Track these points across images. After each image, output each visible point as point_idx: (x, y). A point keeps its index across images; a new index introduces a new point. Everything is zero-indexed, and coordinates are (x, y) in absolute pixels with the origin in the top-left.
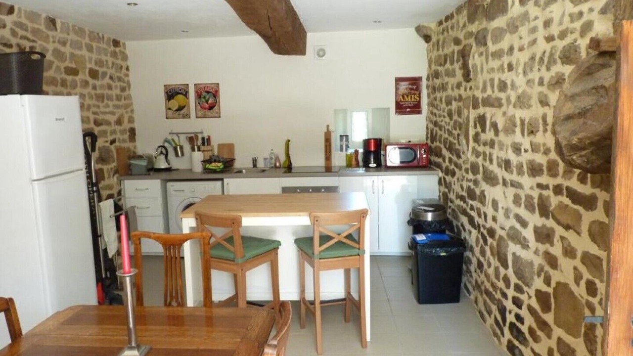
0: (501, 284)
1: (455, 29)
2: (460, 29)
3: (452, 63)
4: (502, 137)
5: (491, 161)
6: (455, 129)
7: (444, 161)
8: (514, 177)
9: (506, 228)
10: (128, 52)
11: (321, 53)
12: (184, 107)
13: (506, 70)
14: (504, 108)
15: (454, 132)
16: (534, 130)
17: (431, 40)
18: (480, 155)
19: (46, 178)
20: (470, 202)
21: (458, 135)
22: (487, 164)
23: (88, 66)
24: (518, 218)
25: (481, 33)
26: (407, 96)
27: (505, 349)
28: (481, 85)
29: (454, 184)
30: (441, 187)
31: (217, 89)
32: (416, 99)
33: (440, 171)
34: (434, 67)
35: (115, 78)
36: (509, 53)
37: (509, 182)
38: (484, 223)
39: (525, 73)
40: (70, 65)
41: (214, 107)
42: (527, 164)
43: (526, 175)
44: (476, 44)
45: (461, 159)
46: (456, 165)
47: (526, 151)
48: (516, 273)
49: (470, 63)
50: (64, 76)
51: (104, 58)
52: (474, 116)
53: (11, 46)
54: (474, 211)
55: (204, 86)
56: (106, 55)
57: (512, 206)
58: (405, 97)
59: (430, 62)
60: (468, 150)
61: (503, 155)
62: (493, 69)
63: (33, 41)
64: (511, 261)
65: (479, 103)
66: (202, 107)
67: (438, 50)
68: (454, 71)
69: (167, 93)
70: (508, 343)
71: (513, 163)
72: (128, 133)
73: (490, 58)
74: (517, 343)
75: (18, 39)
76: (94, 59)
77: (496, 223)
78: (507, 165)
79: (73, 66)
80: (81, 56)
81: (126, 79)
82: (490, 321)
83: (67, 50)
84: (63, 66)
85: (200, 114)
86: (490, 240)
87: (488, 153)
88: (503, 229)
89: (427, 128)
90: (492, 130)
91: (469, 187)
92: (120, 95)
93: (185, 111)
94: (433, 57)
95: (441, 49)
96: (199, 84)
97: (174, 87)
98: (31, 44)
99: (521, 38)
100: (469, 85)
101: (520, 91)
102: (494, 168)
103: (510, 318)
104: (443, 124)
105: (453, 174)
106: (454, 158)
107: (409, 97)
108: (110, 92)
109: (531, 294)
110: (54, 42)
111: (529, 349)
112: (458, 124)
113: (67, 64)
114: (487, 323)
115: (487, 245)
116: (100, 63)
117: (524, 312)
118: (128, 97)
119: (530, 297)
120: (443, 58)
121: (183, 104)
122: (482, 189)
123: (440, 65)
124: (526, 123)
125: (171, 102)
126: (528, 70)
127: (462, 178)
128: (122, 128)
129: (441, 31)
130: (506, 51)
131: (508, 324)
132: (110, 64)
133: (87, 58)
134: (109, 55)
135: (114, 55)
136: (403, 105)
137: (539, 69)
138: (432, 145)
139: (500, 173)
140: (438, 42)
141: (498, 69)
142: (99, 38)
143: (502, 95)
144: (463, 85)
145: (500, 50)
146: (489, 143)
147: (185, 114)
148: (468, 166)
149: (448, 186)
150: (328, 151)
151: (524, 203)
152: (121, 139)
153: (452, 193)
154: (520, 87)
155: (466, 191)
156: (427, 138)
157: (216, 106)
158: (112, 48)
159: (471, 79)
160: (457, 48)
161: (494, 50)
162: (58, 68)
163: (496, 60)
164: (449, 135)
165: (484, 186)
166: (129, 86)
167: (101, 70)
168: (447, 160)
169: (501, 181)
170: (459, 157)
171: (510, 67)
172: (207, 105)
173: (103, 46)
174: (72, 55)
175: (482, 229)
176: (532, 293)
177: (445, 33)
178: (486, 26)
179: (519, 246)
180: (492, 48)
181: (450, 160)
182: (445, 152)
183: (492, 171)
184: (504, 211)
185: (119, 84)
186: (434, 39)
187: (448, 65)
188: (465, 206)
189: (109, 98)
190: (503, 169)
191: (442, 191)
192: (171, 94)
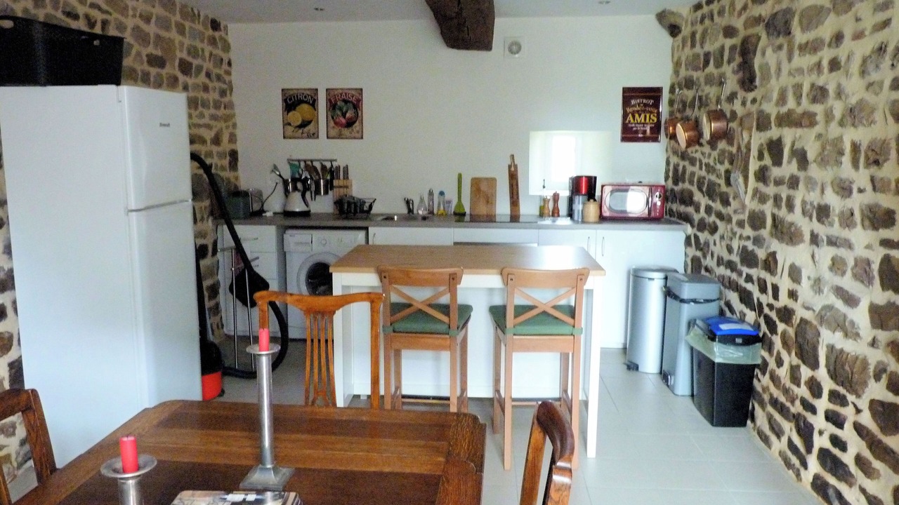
0: (803, 391)
1: (726, 14)
2: (736, 13)
3: (719, 65)
4: (814, 171)
5: (790, 207)
6: (722, 163)
7: (697, 210)
8: (836, 230)
9: (815, 308)
10: (230, 39)
11: (515, 48)
12: (309, 122)
13: (826, 70)
14: (818, 129)
15: (718, 166)
16: (881, 159)
17: (680, 32)
18: (769, 199)
19: (147, 208)
20: (745, 270)
21: (728, 172)
22: (782, 213)
23: (179, 55)
24: (840, 292)
25: (779, 17)
26: (640, 115)
27: (809, 487)
28: (775, 96)
29: (715, 244)
30: (689, 249)
31: (360, 98)
32: (653, 120)
33: (689, 226)
34: (683, 73)
35: (213, 76)
36: (834, 45)
37: (825, 238)
38: (771, 301)
39: (863, 73)
40: (154, 52)
41: (355, 122)
42: (862, 211)
43: (859, 227)
44: (768, 33)
45: (729, 208)
46: (720, 216)
47: (861, 191)
48: (834, 375)
49: (757, 62)
50: (146, 67)
51: (199, 45)
52: (760, 142)
53: (76, 17)
54: (753, 283)
55: (341, 91)
56: (202, 41)
57: (827, 275)
58: (637, 115)
59: (677, 65)
60: (746, 193)
61: (814, 197)
62: (800, 71)
63: (107, 12)
64: (825, 357)
65: (770, 123)
66: (336, 123)
67: (693, 46)
68: (722, 76)
69: (285, 101)
70: (813, 479)
71: (833, 210)
72: (228, 158)
73: (796, 52)
74: (832, 480)
75: (87, 7)
76: (185, 46)
77: (796, 300)
78: (823, 212)
79: (159, 53)
80: (169, 38)
81: (227, 78)
82: (779, 445)
83: (151, 29)
84: (145, 52)
85: (333, 132)
86: (781, 327)
87: (784, 196)
88: (808, 308)
89: (668, 163)
90: (794, 162)
91: (745, 248)
92: (218, 101)
93: (311, 128)
94: (683, 59)
95: (698, 45)
96: (333, 89)
97: (296, 92)
98: (105, 16)
99: (858, 20)
100: (750, 96)
101: (853, 100)
102: (796, 217)
103: (821, 442)
104: (698, 155)
105: (714, 230)
106: (717, 206)
107: (643, 116)
108: (205, 96)
109: (860, 407)
110: (134, 16)
111: (856, 490)
112: (727, 154)
113: (151, 49)
114: (773, 448)
115: (776, 334)
116: (193, 52)
117: (848, 433)
118: (229, 106)
119: (858, 411)
120: (702, 58)
121: (308, 117)
122: (772, 250)
123: (696, 69)
124: (863, 148)
125: (291, 114)
126: (871, 67)
127: (730, 234)
128: (220, 149)
129: (699, 19)
130: (827, 40)
131: (815, 450)
132: (207, 54)
133: (177, 42)
134: (206, 41)
135: (213, 42)
136: (632, 127)
137: (893, 65)
138: (676, 188)
139: (806, 226)
140: (693, 34)
141: (811, 70)
142: (194, 14)
143: (818, 109)
144: (739, 96)
145: (816, 39)
146: (786, 181)
147: (311, 132)
148: (745, 217)
149: (703, 247)
150: (515, 193)
151: (852, 269)
152: (219, 165)
153: (709, 257)
154: (853, 94)
155: (737, 254)
156: (666, 179)
157: (358, 122)
158: (210, 32)
159: (756, 87)
160: (729, 43)
161: (804, 41)
162: (139, 54)
163: (807, 55)
164: (708, 172)
165: (774, 245)
166: (231, 90)
167: (195, 62)
168: (702, 209)
169: (807, 237)
170: (726, 202)
171: (835, 65)
172: (343, 121)
173: (199, 27)
174: (158, 37)
175: (766, 310)
176: (864, 403)
177: (707, 22)
178: (790, 6)
179: (839, 334)
180: (800, 37)
181: (709, 210)
182: (698, 196)
183: (792, 224)
184: (812, 282)
185: (217, 85)
186: (686, 31)
187: (711, 68)
188: (734, 276)
189: (205, 105)
190: (814, 219)
191: (691, 255)
192: (292, 102)
